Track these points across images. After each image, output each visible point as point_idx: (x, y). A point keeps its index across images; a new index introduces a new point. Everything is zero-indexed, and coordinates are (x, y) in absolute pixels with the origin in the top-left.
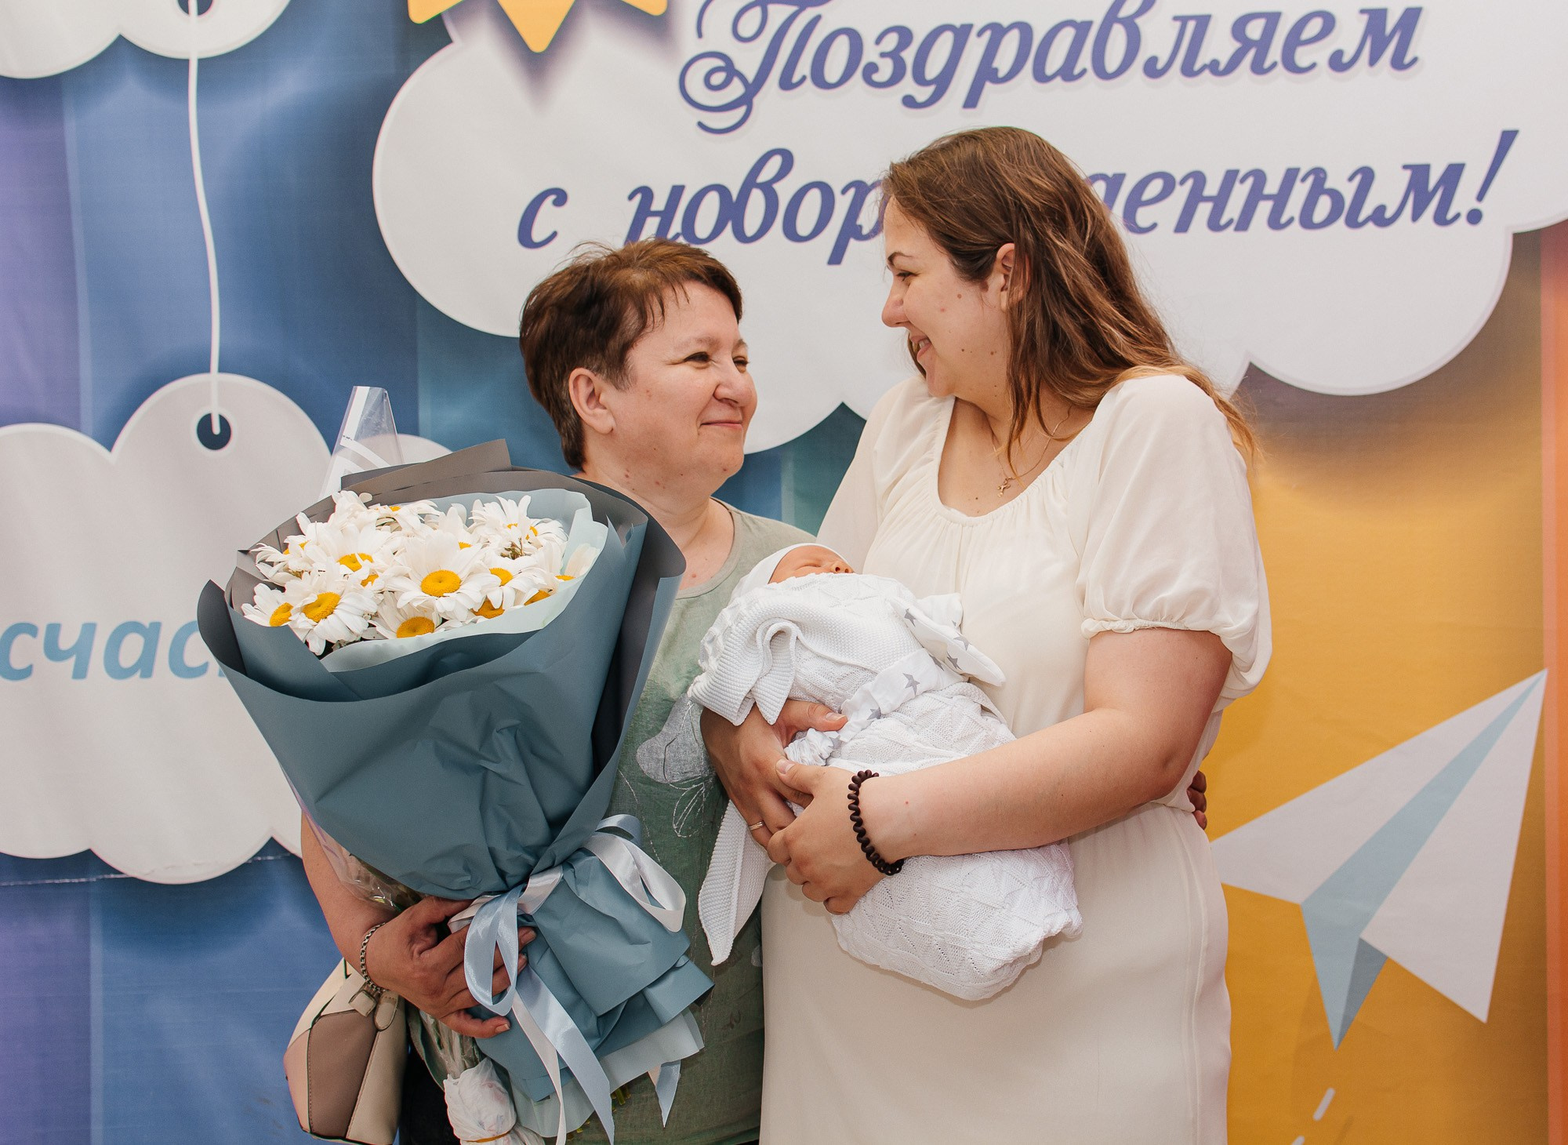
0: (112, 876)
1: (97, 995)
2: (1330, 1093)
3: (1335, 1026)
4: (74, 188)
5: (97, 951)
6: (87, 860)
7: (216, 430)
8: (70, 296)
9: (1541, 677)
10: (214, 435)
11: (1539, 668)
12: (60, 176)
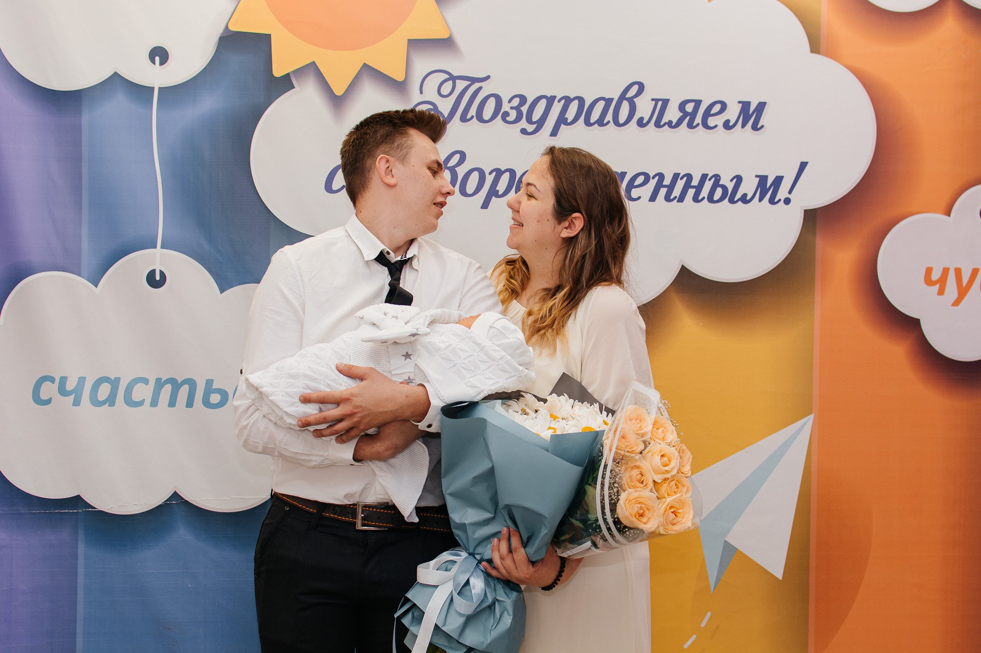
0: (90, 509)
1: (81, 570)
2: (709, 614)
3: (712, 582)
4: (85, 149)
5: (81, 549)
6: (77, 501)
7: (158, 278)
8: (79, 205)
9: (810, 419)
10: (155, 280)
11: (811, 413)
12: (77, 143)
